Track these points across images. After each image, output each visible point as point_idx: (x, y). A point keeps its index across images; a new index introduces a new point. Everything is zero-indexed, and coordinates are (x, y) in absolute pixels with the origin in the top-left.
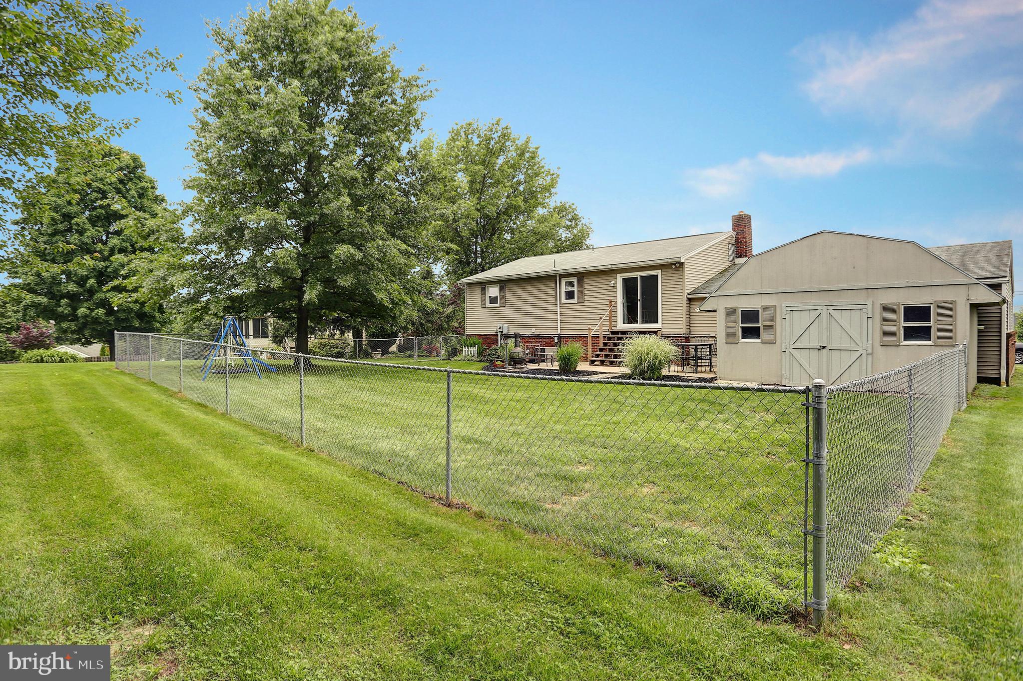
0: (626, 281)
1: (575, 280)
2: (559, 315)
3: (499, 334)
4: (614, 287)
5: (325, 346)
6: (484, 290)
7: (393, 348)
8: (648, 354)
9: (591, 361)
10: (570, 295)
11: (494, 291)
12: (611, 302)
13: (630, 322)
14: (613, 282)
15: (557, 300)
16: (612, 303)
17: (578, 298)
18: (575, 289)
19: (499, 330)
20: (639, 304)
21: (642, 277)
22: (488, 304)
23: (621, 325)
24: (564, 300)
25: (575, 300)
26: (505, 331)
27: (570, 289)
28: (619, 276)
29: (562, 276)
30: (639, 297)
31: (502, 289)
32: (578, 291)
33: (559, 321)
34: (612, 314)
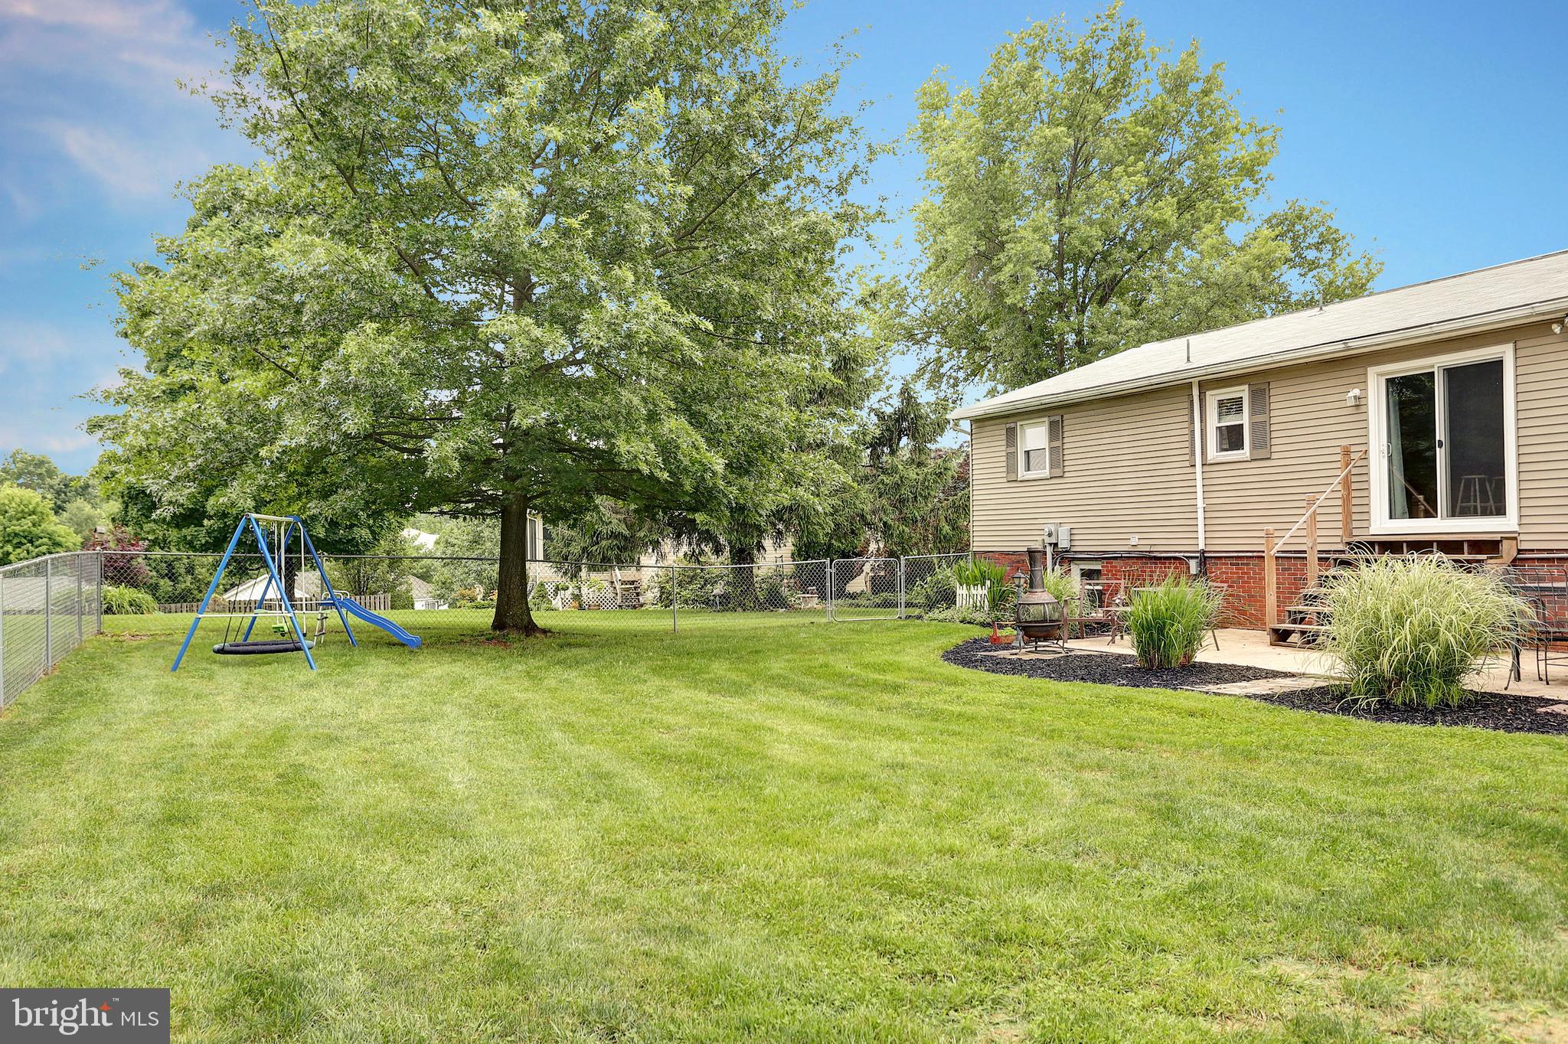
0: (1397, 386)
1: (1243, 392)
2: (1200, 495)
3: (1049, 550)
4: (1359, 404)
5: (693, 578)
6: (1011, 435)
7: (858, 585)
8: (1399, 620)
9: (1275, 631)
10: (1232, 438)
11: (1035, 436)
12: (1347, 452)
13: (1413, 512)
14: (1356, 392)
15: (1193, 453)
16: (1353, 459)
17: (1254, 447)
18: (1245, 419)
19: (1048, 540)
20: (1441, 456)
21: (1451, 373)
22: (1022, 473)
23: (1382, 523)
24: (1213, 453)
25: (1245, 453)
26: (1064, 544)
27: (1231, 421)
28: (1372, 371)
29: (1206, 385)
30: (1441, 432)
31: (1056, 431)
32: (1253, 425)
33: (1200, 515)
34: (1352, 490)
